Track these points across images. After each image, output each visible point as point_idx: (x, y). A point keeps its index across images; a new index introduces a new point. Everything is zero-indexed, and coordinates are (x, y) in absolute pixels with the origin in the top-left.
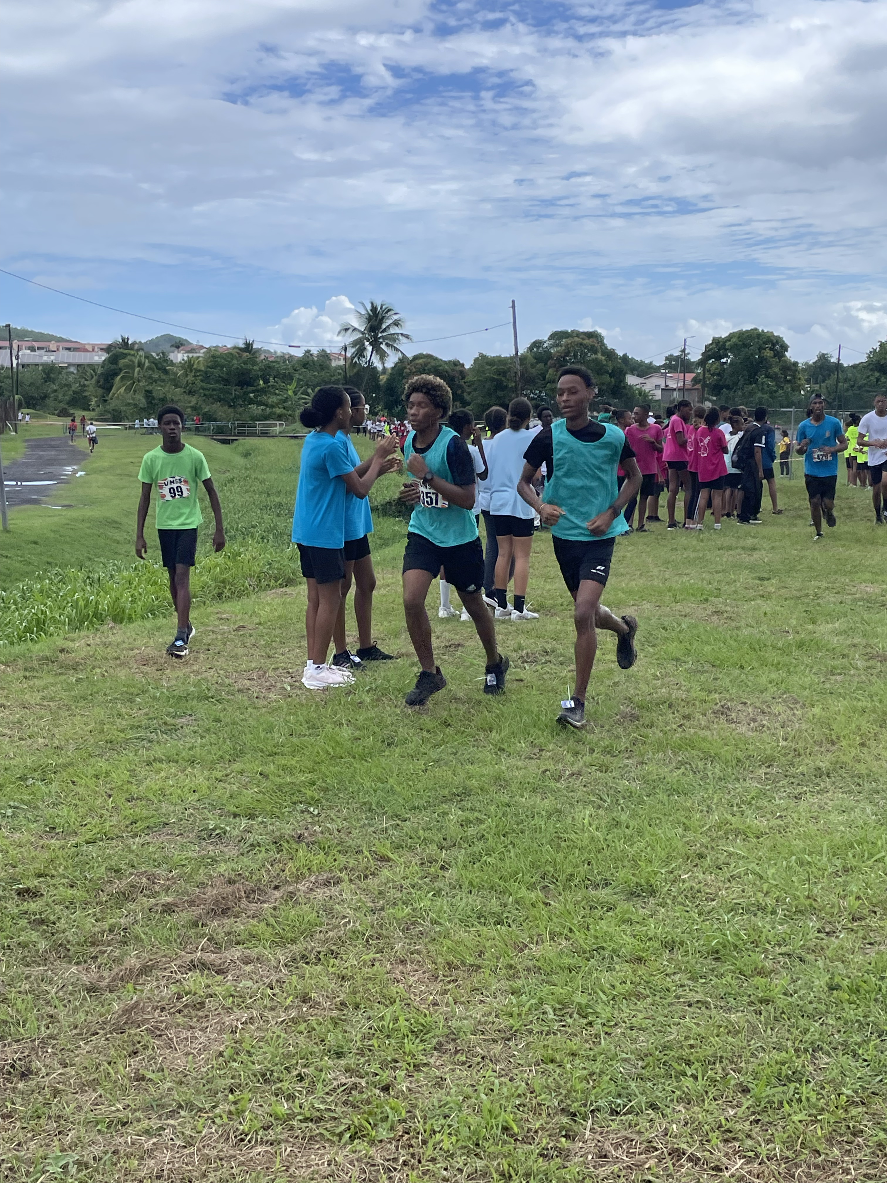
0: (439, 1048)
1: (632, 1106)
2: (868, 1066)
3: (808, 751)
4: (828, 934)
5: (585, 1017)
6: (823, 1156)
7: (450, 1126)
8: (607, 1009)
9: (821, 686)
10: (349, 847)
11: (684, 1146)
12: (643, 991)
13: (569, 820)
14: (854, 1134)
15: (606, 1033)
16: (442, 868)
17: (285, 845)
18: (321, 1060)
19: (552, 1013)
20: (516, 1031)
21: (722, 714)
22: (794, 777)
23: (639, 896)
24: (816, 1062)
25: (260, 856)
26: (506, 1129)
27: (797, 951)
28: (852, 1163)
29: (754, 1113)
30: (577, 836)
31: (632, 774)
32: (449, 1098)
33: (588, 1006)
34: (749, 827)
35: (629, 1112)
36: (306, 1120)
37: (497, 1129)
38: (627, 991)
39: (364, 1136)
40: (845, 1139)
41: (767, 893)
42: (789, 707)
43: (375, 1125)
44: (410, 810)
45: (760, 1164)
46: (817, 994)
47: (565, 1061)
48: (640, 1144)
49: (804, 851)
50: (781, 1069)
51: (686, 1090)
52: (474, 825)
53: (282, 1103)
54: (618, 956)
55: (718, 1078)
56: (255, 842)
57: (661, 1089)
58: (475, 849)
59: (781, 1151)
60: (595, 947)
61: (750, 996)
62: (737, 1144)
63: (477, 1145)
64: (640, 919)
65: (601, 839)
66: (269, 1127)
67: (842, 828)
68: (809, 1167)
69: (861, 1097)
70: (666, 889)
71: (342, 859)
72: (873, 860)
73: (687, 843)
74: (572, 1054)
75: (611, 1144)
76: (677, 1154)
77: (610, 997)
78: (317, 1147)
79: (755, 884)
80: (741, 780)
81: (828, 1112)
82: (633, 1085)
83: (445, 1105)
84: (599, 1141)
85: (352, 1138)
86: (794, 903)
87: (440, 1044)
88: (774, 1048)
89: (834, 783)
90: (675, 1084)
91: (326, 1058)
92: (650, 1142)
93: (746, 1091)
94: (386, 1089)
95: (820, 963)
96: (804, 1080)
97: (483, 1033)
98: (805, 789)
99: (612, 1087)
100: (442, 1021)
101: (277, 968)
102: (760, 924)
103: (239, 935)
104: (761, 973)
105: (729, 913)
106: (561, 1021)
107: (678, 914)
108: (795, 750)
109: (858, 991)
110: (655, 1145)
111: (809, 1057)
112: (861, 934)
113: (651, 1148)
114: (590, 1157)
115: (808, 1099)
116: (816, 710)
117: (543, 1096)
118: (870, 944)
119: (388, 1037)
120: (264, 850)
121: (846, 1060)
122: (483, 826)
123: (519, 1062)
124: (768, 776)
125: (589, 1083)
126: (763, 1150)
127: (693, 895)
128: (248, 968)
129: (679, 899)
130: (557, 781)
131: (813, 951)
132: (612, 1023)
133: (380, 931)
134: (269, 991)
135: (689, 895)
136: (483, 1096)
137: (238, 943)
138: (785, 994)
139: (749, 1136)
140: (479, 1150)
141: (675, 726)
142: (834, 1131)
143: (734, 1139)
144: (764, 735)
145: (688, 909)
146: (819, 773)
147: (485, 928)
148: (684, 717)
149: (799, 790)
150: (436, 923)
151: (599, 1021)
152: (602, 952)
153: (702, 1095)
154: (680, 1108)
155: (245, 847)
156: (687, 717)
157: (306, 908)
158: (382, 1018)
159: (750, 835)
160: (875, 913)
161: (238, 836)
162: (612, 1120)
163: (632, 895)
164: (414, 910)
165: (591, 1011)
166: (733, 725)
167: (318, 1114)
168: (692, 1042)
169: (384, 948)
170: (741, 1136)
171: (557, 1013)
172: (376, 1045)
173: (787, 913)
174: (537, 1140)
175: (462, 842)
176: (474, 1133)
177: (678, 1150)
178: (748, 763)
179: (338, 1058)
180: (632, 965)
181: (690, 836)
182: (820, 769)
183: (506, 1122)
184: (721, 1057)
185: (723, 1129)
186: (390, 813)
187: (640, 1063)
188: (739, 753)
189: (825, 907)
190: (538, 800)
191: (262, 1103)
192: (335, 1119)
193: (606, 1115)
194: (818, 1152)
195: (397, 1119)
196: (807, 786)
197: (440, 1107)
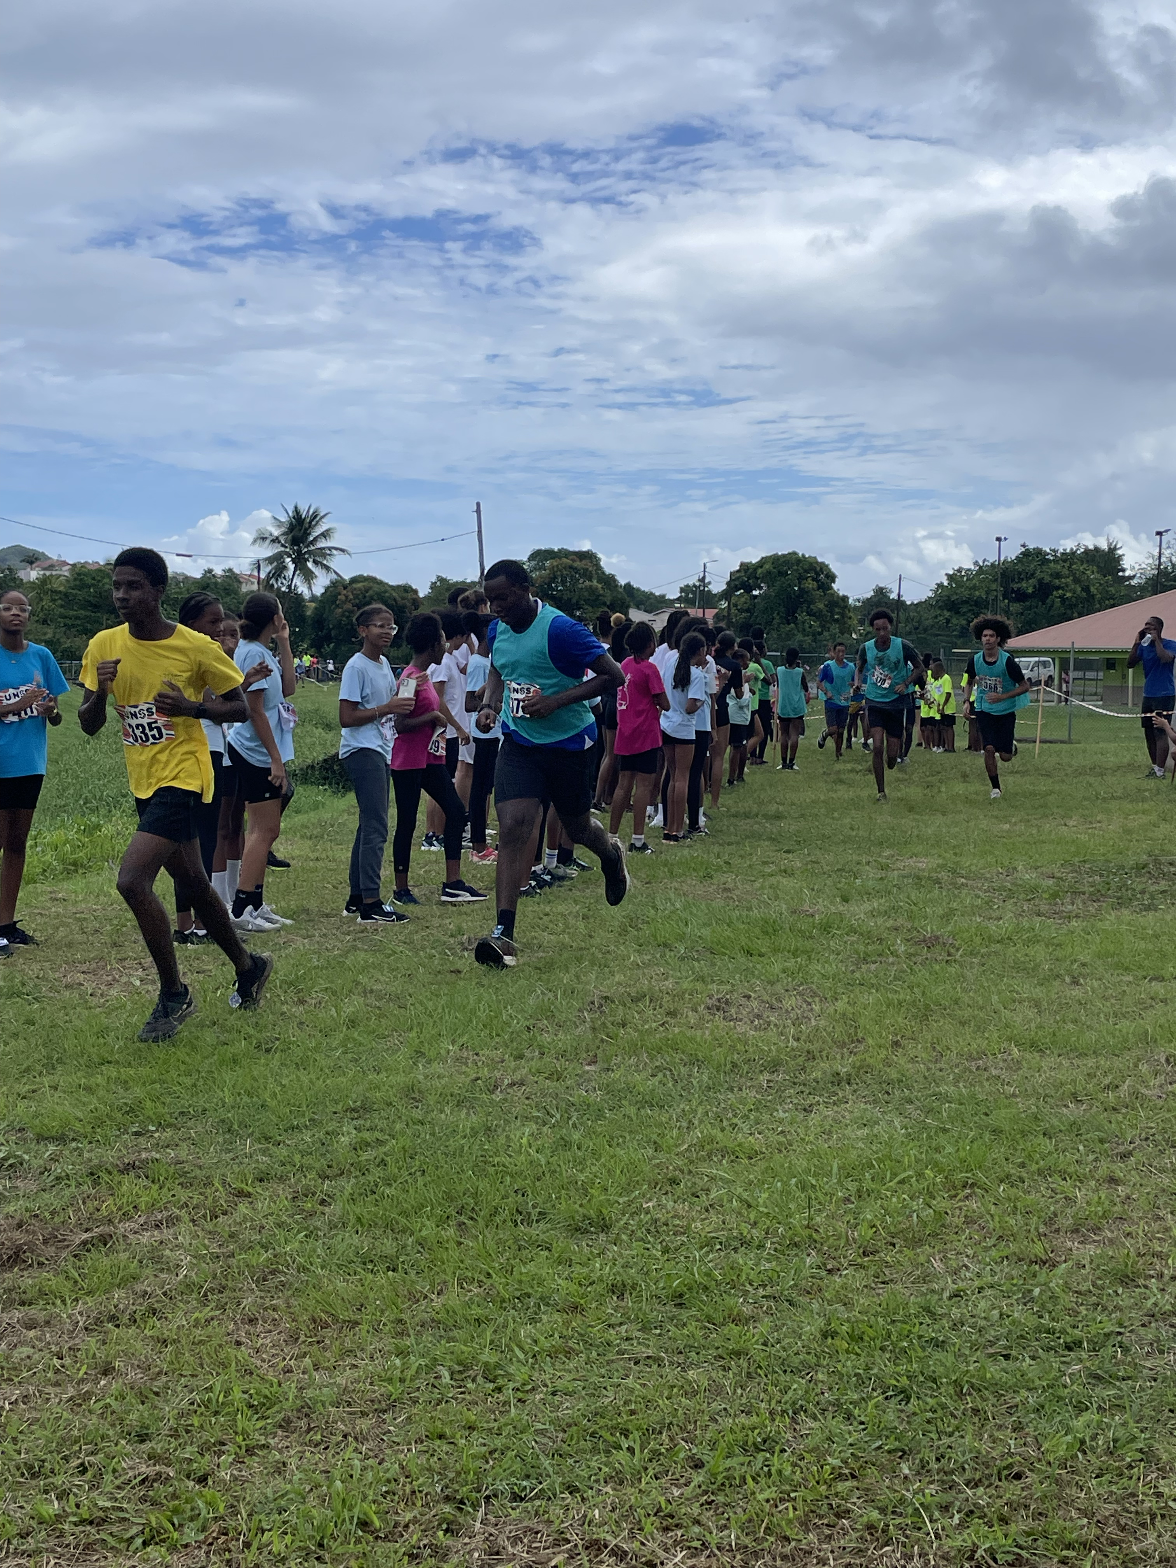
0: (286, 1425)
1: (543, 1489)
2: (864, 1430)
3: (824, 1054)
4: (830, 1271)
5: (493, 1381)
6: (793, 1544)
7: (284, 1523)
8: (524, 1369)
9: (849, 975)
10: (195, 1177)
11: (609, 1538)
12: (576, 1346)
13: (502, 1140)
14: (838, 1516)
15: (519, 1400)
16: (323, 1202)
17: (106, 1177)
18: (116, 1445)
19: (448, 1377)
20: (395, 1401)
21: (718, 1010)
22: (805, 1085)
23: (587, 1231)
24: (797, 1427)
25: (67, 1192)
26: (364, 1524)
27: (786, 1293)
28: (832, 1552)
29: (706, 1492)
30: (511, 1160)
31: (593, 1084)
32: (289, 1487)
33: (498, 1366)
34: (740, 1145)
35: (537, 1497)
36: (82, 1522)
37: (351, 1523)
38: (554, 1346)
39: (164, 1541)
40: (826, 1521)
41: (755, 1223)
42: (806, 1001)
43: (181, 1525)
44: (286, 1131)
45: (709, 1556)
46: (806, 1343)
47: (458, 1436)
48: (548, 1536)
49: (808, 1171)
50: (747, 1436)
51: (617, 1465)
52: (373, 1148)
53: (52, 1502)
54: (548, 1305)
55: (663, 1450)
56: (63, 1174)
57: (584, 1466)
58: (370, 1178)
59: (738, 1538)
60: (518, 1294)
61: (717, 1348)
62: (679, 1533)
63: (321, 1545)
64: (584, 1259)
65: (543, 1162)
66: (28, 1535)
67: (860, 1145)
68: (774, 1559)
69: (852, 1469)
70: (622, 1223)
71: (183, 1195)
72: (896, 1181)
73: (657, 1166)
74: (469, 1428)
75: (508, 1538)
76: (595, 1547)
77: (530, 1354)
78: (95, 1558)
79: (740, 1213)
80: (736, 1089)
81: (806, 1488)
82: (546, 1463)
83: (283, 1496)
84: (491, 1535)
85: (145, 1544)
86: (788, 1235)
87: (288, 1421)
88: (742, 1412)
89: (855, 1091)
90: (604, 1459)
91: (123, 1442)
92: (562, 1533)
93: (698, 1465)
94: (202, 1480)
95: (815, 1306)
96: (777, 1448)
97: (349, 1405)
98: (817, 1098)
99: (517, 1466)
100: (294, 1390)
101: (73, 1332)
102: (741, 1261)
103: (24, 1293)
104: (737, 1320)
105: (702, 1248)
106: (460, 1387)
107: (634, 1252)
108: (808, 1052)
109: (862, 1339)
110: (568, 1536)
111: (788, 1420)
112: (871, 1272)
113: (561, 1540)
114: (476, 1555)
115: (780, 1472)
116: (840, 1005)
117: (421, 1480)
118: (883, 1283)
119: (216, 1413)
120: (73, 1184)
121: (837, 1425)
122: (383, 1149)
123: (395, 1439)
124: (771, 1084)
125: (487, 1462)
126: (713, 1539)
127: (655, 1227)
128: (32, 1333)
129: (639, 1234)
130: (492, 1092)
131: (809, 1293)
132: (530, 1387)
133: (224, 1282)
134: (56, 1362)
135: (653, 1229)
136: (338, 1483)
137: (23, 1303)
138: (765, 1344)
139: (697, 1522)
140: (322, 1552)
141: (654, 1025)
142: (812, 1512)
143: (677, 1526)
144: (770, 1033)
145: (649, 1246)
146: (837, 1080)
147: (371, 1276)
148: (669, 1014)
149: (811, 1100)
150: (305, 1270)
151: (511, 1385)
152: (527, 1300)
153: (639, 1472)
154: (608, 1489)
155: (50, 1181)
156: (672, 1014)
157: (123, 1256)
158: (210, 1389)
159: (741, 1155)
160: (894, 1245)
161: (40, 1167)
162: (513, 1509)
163: (577, 1230)
164: (275, 1256)
165: (502, 1372)
166: (732, 1023)
167: (101, 1514)
168: (633, 1407)
169: (226, 1304)
170: (686, 1522)
171: (456, 1376)
172: (196, 1424)
173: (779, 1247)
174: (406, 1536)
175: (352, 1169)
176: (318, 1529)
177: (597, 1541)
178: (746, 1067)
179: (142, 1441)
180: (565, 1315)
181: (662, 1157)
182: (838, 1074)
183: (365, 1514)
184: (671, 1423)
185: (662, 1514)
186: (257, 1135)
187: (561, 1435)
188: (736, 1056)
189: (828, 1237)
190: (463, 1114)
191: (23, 1504)
192: (125, 1519)
193: (506, 1501)
194: (787, 1539)
195: (211, 1515)
196: (821, 1096)
197: (275, 1500)
